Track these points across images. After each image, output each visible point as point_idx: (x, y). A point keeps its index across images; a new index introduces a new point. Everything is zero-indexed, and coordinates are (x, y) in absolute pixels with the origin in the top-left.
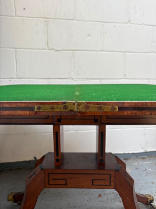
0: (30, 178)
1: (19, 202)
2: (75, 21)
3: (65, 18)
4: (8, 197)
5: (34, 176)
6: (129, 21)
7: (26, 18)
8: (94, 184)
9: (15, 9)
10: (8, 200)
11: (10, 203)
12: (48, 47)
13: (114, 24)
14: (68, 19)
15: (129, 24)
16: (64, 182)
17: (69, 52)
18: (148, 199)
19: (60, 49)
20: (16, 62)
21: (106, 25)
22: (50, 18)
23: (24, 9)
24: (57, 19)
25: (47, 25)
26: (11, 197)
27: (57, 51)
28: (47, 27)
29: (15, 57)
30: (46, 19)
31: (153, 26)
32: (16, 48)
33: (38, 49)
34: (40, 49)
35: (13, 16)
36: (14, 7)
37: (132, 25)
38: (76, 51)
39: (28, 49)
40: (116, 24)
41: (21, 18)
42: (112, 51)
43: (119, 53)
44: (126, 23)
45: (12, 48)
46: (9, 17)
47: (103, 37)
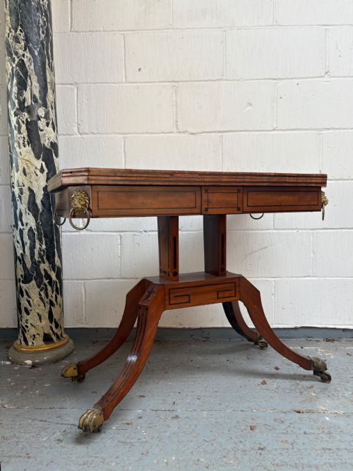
2: (224, 82)
3: (206, 79)
6: (326, 73)
7: (142, 84)
9: (125, 72)
12: (177, 128)
13: (296, 81)
14: (212, 81)
15: (326, 78)
16: (187, 299)
17: (213, 134)
19: (198, 131)
20: (125, 156)
21: (281, 83)
23: (140, 70)
24: (192, 81)
25: (176, 92)
27: (192, 134)
28: (176, 97)
29: (123, 149)
30: (174, 84)
32: (126, 134)
33: (160, 133)
34: (164, 133)
35: (121, 83)
36: (124, 68)
37: (332, 79)
38: (225, 132)
39: (144, 133)
40: (301, 80)
41: (135, 84)
42: (294, 130)
43: (308, 132)
44: (320, 77)
45: (119, 133)
46: (114, 85)
47: (275, 104)
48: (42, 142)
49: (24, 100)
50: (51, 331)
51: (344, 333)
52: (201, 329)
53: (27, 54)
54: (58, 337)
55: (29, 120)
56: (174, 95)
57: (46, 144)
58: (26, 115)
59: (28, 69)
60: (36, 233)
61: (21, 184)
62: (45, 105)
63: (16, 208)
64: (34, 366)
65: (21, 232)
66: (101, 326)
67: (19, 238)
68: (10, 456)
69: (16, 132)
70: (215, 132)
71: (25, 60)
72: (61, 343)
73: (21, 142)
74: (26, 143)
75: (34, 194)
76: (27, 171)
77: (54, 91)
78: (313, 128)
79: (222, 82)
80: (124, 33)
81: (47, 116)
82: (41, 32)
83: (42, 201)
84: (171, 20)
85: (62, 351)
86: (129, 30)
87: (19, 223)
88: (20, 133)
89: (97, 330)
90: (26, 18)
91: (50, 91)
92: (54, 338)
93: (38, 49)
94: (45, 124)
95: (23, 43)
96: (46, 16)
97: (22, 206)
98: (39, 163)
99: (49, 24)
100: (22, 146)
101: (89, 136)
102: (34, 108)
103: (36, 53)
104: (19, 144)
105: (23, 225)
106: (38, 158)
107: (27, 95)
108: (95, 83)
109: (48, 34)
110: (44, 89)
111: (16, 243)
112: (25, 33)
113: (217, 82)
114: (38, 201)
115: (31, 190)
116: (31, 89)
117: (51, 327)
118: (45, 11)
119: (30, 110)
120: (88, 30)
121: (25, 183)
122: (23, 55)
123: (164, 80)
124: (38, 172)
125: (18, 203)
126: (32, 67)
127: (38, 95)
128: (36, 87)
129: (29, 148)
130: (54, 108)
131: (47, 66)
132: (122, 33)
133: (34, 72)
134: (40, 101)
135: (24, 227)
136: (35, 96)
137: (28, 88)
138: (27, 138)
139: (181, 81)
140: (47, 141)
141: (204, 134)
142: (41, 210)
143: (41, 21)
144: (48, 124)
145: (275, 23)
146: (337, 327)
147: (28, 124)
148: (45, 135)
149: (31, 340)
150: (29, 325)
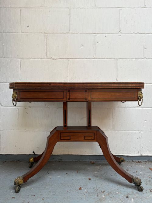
2: (70, 34)
6: (120, 31)
7: (29, 34)
8: (86, 139)
9: (21, 27)
12: (47, 56)
13: (105, 35)
14: (64, 33)
15: (120, 34)
16: (69, 138)
17: (64, 60)
18: (120, 159)
19: (57, 58)
20: (21, 69)
21: (98, 35)
22: (49, 33)
23: (28, 26)
24: (54, 33)
27: (54, 59)
29: (20, 66)
30: (45, 34)
31: (145, 34)
32: (21, 58)
33: (38, 58)
34: (40, 58)
35: (19, 33)
36: (20, 26)
37: (123, 34)
38: (71, 59)
39: (30, 58)
40: (108, 34)
41: (26, 34)
42: (104, 58)
43: (111, 60)
44: (116, 33)
45: (18, 58)
46: (16, 34)
47: (95, 46)
51: (127, 158)
52: (58, 155)
56: (45, 40)
66: (8, 154)
78: (113, 58)
79: (69, 34)
80: (21, 8)
84: (44, 3)
86: (23, 7)
89: (6, 155)
101: (2, 59)
108: (5, 33)
113: (67, 34)
120: (3, 6)
123: (40, 32)
132: (19, 8)
141: (60, 59)
145: (95, 6)
146: (124, 155)
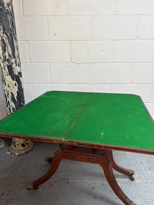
0: (55, 153)
1: (51, 163)
2: (92, 41)
3: (84, 40)
4: (45, 159)
5: (57, 152)
6: (137, 37)
7: (56, 41)
8: (89, 160)
9: (49, 35)
10: (45, 161)
11: (46, 163)
12: (72, 61)
13: (123, 41)
14: (87, 40)
15: (137, 40)
16: (73, 157)
18: (129, 172)
19: (80, 63)
20: (50, 72)
23: (55, 35)
24: (78, 40)
25: (71, 45)
26: (46, 159)
27: (78, 64)
28: (71, 47)
29: (49, 69)
30: (70, 41)
32: (50, 63)
33: (64, 63)
34: (66, 63)
35: (47, 41)
37: (139, 40)
38: (92, 63)
39: (58, 63)
40: (126, 41)
41: (53, 41)
42: (121, 63)
43: (127, 63)
44: (135, 39)
45: (47, 63)
46: (44, 41)
47: (114, 51)
48: (15, 73)
49: (5, 56)
50: (24, 143)
53: (5, 36)
54: (27, 144)
55: (8, 65)
56: (70, 47)
57: (16, 74)
58: (7, 63)
59: (6, 43)
60: (15, 109)
61: (8, 91)
62: (14, 57)
63: (7, 99)
64: (19, 155)
65: (10, 109)
67: (9, 111)
68: (13, 199)
69: (3, 70)
70: (88, 63)
71: (4, 38)
72: (28, 146)
73: (6, 74)
74: (8, 74)
75: (13, 95)
76: (10, 86)
77: (18, 49)
78: (130, 62)
81: (16, 62)
82: (10, 24)
83: (17, 97)
84: (69, 11)
85: (29, 149)
86: (49, 16)
87: (9, 105)
88: (5, 70)
90: (2, 18)
91: (16, 50)
92: (25, 144)
93: (9, 33)
94: (15, 65)
95: (2, 31)
96: (11, 16)
97: (9, 99)
98: (14, 82)
99: (13, 19)
100: (6, 75)
101: (34, 64)
102: (10, 60)
103: (9, 35)
104: (5, 75)
105: (10, 106)
106: (13, 80)
107: (6, 54)
108: (35, 41)
109: (13, 24)
110: (13, 51)
111: (8, 112)
112: (3, 26)
113: (89, 41)
114: (15, 97)
115: (12, 93)
116: (8, 51)
117: (24, 141)
118: (11, 13)
119: (8, 61)
120: (31, 15)
121: (9, 90)
122: (3, 36)
123: (66, 40)
124: (14, 86)
125: (7, 98)
126: (7, 41)
127: (11, 54)
128: (10, 50)
129: (9, 77)
130: (19, 57)
131: (14, 39)
132: (47, 17)
133: (8, 44)
134: (12, 56)
135: (11, 107)
136: (10, 54)
137: (7, 51)
138: (8, 72)
139: (73, 40)
140: (17, 73)
141: (83, 64)
142: (17, 100)
143: (9, 19)
144: (16, 65)
145: (116, 14)
147: (8, 66)
148: (15, 70)
149: (17, 146)
150: (16, 141)
